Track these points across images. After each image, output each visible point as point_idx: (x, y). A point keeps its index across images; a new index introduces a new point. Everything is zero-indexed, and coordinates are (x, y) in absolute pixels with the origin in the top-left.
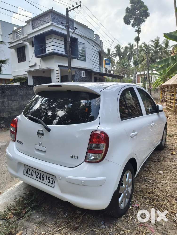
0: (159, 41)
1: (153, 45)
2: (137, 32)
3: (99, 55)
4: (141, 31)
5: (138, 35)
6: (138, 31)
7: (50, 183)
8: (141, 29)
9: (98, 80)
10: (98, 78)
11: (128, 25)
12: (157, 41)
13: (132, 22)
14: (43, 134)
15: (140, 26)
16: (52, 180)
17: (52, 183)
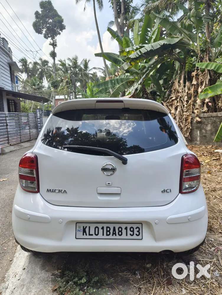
0: (77, 60)
1: (71, 64)
2: (52, 45)
3: (9, 68)
4: (57, 45)
5: (54, 49)
6: (54, 45)
7: (135, 235)
8: (56, 42)
9: (12, 102)
10: (12, 100)
11: (39, 34)
12: (75, 60)
13: (44, 32)
14: (113, 170)
15: (54, 39)
16: (138, 230)
17: (138, 234)
